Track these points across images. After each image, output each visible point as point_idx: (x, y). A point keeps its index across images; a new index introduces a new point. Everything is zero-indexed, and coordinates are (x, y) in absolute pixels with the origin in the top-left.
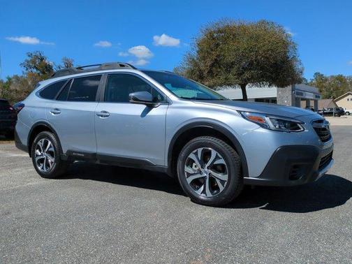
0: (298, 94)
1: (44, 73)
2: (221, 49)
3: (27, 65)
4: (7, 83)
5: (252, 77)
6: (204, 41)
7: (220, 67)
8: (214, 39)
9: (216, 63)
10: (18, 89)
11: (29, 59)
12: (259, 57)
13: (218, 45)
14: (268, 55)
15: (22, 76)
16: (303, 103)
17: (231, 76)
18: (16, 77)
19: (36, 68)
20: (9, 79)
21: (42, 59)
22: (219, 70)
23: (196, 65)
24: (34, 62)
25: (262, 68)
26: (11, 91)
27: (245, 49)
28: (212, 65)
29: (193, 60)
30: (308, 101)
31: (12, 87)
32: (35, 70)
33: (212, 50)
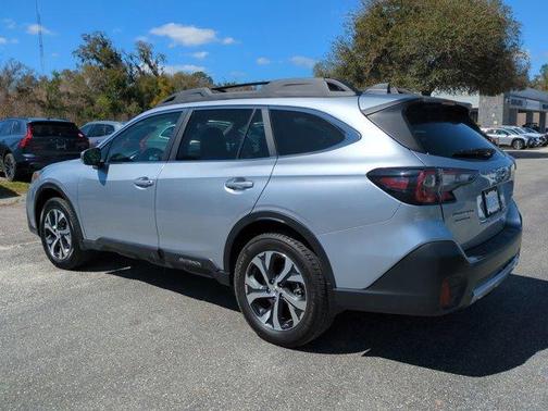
0: (514, 102)
1: (108, 66)
2: (395, 32)
3: (84, 54)
4: (53, 82)
5: (444, 80)
6: (365, 20)
7: (391, 64)
8: (382, 16)
9: (384, 56)
10: (72, 92)
11: (86, 44)
12: (457, 48)
13: (388, 26)
14: (472, 44)
15: (76, 72)
16: (522, 118)
17: (408, 78)
18: (68, 73)
19: (97, 59)
20: (57, 75)
21: (105, 45)
22: (390, 68)
23: (352, 58)
24: (92, 49)
25: (461, 65)
26: (61, 95)
27: (435, 34)
28: (378, 60)
29: (347, 50)
30: (530, 114)
31: (62, 89)
32: (94, 62)
33: (379, 35)
